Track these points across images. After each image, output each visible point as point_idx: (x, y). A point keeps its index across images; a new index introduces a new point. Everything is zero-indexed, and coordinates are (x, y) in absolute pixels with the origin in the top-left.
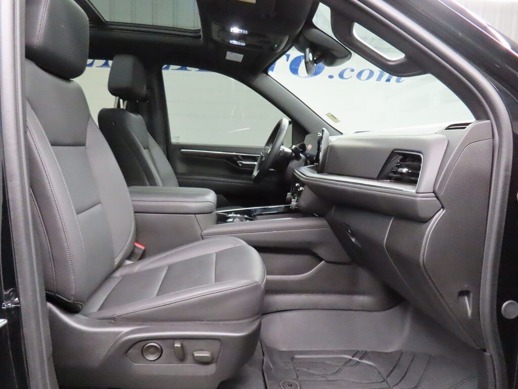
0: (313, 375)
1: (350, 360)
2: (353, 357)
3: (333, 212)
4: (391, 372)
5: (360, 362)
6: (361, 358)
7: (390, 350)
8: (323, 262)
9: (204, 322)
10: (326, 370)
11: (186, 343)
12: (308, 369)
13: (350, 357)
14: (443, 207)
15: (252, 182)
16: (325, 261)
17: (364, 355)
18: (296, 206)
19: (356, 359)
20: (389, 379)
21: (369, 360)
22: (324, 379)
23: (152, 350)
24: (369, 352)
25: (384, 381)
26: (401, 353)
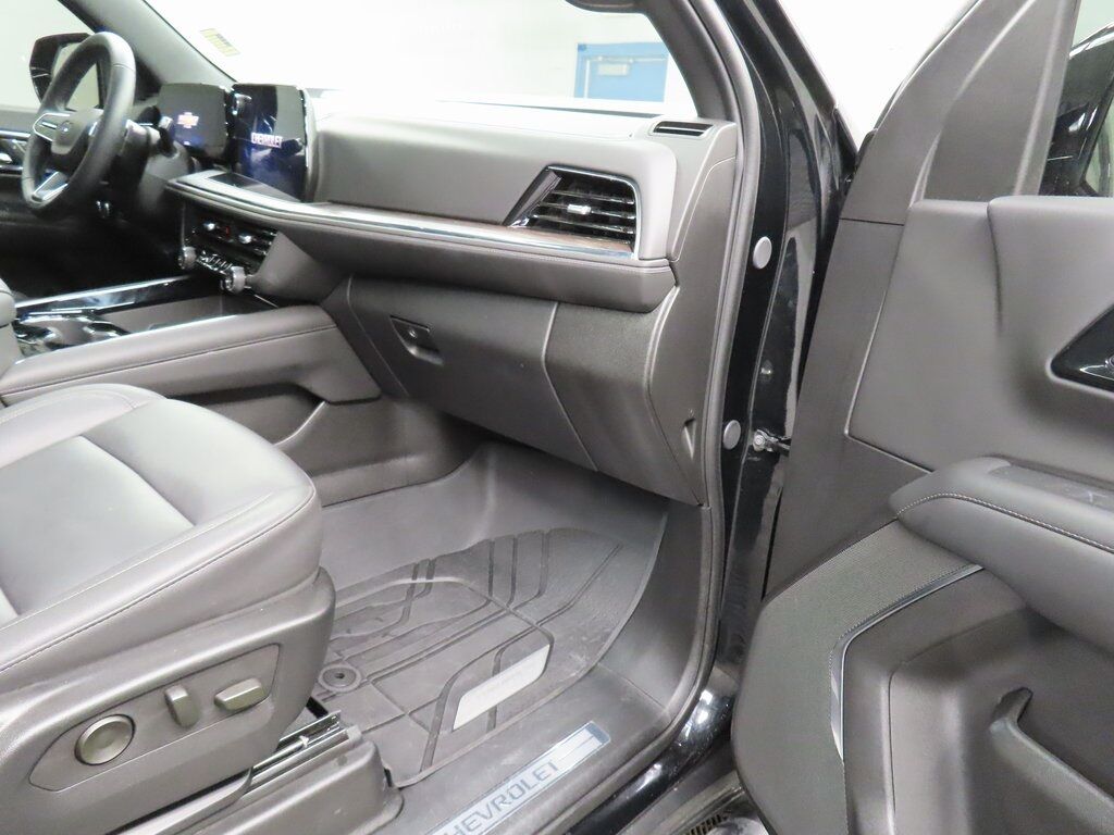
0: (364, 639)
1: (413, 586)
2: (414, 577)
3: (347, 294)
4: (491, 582)
5: (431, 583)
6: (430, 576)
7: (468, 546)
8: (322, 404)
9: (222, 618)
10: (381, 620)
11: (195, 682)
12: (349, 631)
13: (409, 581)
14: (677, 284)
15: (32, 217)
16: (326, 401)
17: (431, 568)
18: (246, 283)
19: (422, 580)
20: (495, 597)
21: (444, 573)
22: (388, 638)
23: (104, 736)
24: (435, 560)
25: (489, 601)
26: (490, 545)
